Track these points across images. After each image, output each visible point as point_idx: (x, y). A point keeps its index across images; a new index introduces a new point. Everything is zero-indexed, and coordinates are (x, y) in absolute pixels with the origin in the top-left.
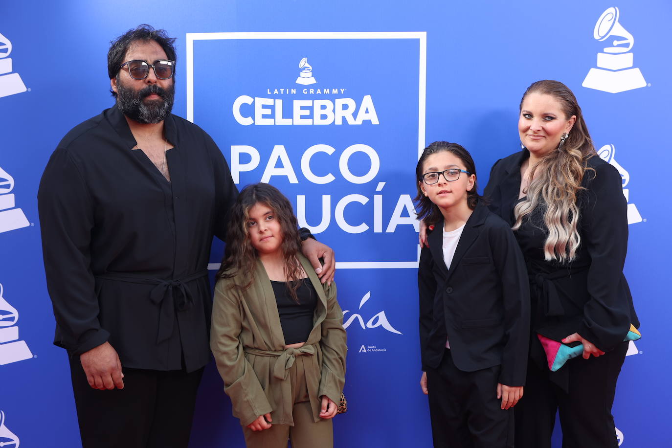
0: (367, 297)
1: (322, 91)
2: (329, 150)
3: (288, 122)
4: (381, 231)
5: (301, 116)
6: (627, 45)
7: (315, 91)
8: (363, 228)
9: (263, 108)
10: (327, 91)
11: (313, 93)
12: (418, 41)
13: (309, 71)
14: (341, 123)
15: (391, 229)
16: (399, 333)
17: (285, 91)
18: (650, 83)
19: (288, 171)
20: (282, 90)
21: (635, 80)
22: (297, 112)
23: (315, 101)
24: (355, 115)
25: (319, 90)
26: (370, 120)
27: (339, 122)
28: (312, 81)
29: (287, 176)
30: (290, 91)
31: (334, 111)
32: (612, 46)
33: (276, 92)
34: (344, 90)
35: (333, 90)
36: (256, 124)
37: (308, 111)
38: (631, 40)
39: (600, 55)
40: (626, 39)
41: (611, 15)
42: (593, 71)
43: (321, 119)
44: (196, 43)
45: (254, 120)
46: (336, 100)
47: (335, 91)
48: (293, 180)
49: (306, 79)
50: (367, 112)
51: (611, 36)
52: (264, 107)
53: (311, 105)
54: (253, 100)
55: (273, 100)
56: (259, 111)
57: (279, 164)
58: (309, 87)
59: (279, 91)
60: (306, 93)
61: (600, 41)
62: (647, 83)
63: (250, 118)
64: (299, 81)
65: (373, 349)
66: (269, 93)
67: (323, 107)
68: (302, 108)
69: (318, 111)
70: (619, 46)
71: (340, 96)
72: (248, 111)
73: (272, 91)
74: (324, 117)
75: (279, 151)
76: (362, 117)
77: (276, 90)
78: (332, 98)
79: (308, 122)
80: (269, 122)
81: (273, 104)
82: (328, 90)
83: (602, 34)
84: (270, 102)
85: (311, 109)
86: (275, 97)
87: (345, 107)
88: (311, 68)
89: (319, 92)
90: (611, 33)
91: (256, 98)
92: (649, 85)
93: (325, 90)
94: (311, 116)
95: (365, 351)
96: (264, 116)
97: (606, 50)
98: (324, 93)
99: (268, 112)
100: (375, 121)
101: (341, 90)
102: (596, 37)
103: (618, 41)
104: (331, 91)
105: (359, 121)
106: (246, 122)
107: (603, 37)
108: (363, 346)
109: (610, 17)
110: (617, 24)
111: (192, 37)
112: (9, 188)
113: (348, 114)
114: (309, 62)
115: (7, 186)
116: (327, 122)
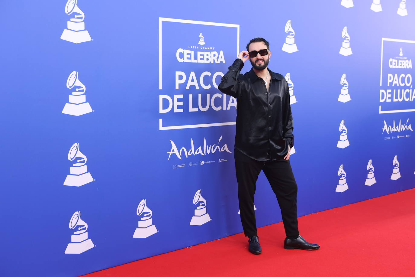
0: (221, 138)
1: (207, 48)
2: (209, 74)
3: (195, 61)
4: (225, 109)
5: (200, 59)
6: (293, 35)
7: (205, 48)
8: (220, 108)
10: (208, 48)
13: (203, 39)
15: (229, 108)
16: (231, 152)
17: (195, 47)
19: (195, 83)
20: (194, 47)
21: (295, 49)
22: (199, 57)
23: (205, 52)
24: (218, 59)
27: (212, 62)
28: (203, 43)
29: (195, 86)
31: (211, 57)
32: (290, 35)
33: (192, 47)
36: (185, 62)
37: (202, 57)
39: (286, 38)
40: (293, 33)
42: (284, 44)
45: (184, 60)
46: (212, 52)
47: (211, 48)
48: (197, 87)
49: (202, 42)
50: (221, 58)
52: (188, 54)
53: (203, 54)
57: (193, 81)
58: (203, 46)
59: (193, 47)
60: (202, 48)
61: (286, 33)
63: (183, 59)
64: (200, 43)
65: (223, 160)
66: (189, 48)
68: (201, 55)
69: (206, 57)
71: (213, 50)
72: (182, 55)
73: (190, 47)
74: (208, 59)
75: (193, 74)
76: (220, 60)
78: (210, 51)
79: (202, 61)
80: (189, 61)
81: (190, 53)
85: (203, 55)
86: (191, 50)
88: (203, 37)
89: (206, 48)
90: (289, 30)
92: (298, 51)
94: (203, 59)
95: (220, 162)
100: (224, 62)
102: (286, 31)
103: (291, 33)
104: (210, 48)
105: (219, 62)
108: (220, 160)
109: (289, 24)
110: (291, 27)
111: (161, 19)
112: (83, 92)
113: (215, 58)
114: (203, 35)
115: (82, 91)
116: (208, 62)
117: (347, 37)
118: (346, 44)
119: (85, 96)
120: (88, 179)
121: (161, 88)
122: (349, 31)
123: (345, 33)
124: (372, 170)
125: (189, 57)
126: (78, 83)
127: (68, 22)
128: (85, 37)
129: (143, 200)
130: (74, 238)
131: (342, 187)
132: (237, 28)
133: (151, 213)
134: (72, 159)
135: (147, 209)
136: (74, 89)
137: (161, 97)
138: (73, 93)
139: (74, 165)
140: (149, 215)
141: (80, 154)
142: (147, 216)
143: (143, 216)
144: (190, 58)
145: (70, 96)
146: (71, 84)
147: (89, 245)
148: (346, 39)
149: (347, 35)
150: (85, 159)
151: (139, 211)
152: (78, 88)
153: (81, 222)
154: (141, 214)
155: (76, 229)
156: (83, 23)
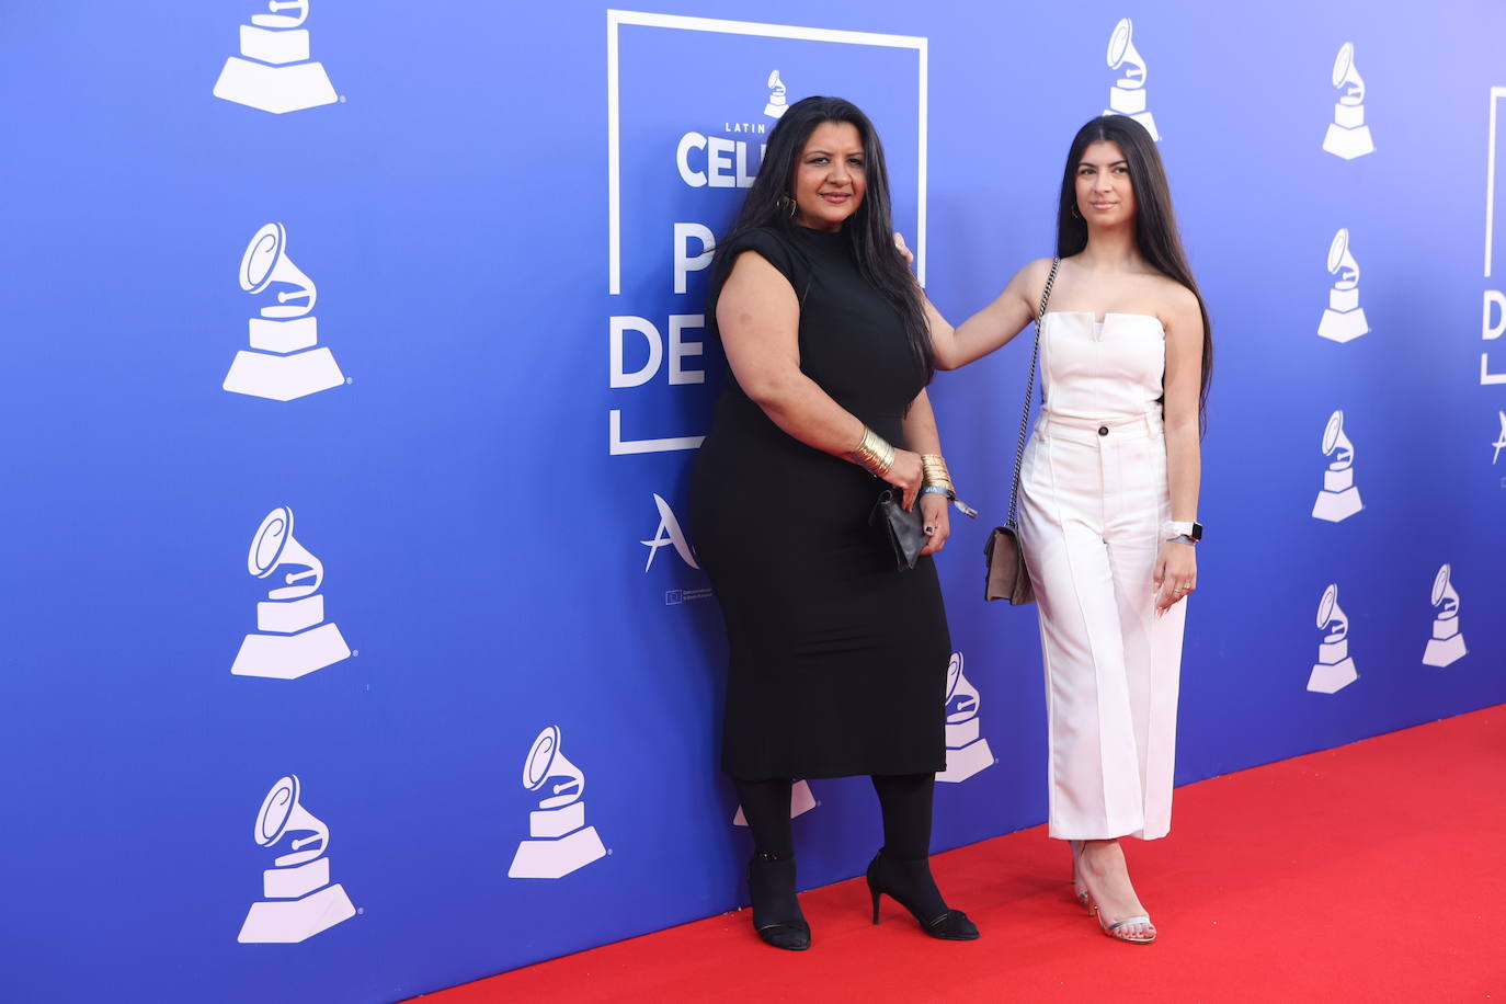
6: (1139, 78)
9: (720, 156)
12: (917, 51)
13: (782, 93)
17: (750, 128)
20: (746, 125)
30: (756, 128)
32: (1127, 78)
33: (738, 128)
36: (710, 185)
38: (1143, 69)
39: (1113, 90)
41: (1125, 30)
44: (622, 28)
45: (707, 177)
49: (777, 106)
51: (1124, 62)
52: (722, 154)
54: (705, 141)
55: (733, 142)
56: (715, 162)
59: (742, 128)
61: (1114, 68)
63: (702, 173)
64: (769, 110)
66: (728, 130)
70: (1130, 77)
72: (698, 160)
77: (738, 125)
80: (727, 182)
81: (733, 150)
83: (1115, 59)
84: (728, 145)
86: (735, 137)
88: (783, 88)
90: (1125, 58)
91: (710, 138)
96: (722, 172)
97: (1118, 83)
99: (727, 163)
102: (1110, 64)
103: (1130, 70)
106: (695, 180)
107: (1116, 65)
109: (1123, 33)
110: (1130, 46)
111: (616, 18)
112: (306, 306)
114: (782, 78)
115: (304, 302)
117: (1354, 86)
118: (1349, 112)
119: (313, 321)
120: (330, 647)
121: (615, 288)
122: (1359, 62)
123: (1344, 68)
124: (1452, 605)
125: (729, 167)
126: (287, 271)
127: (244, 29)
128: (312, 88)
129: (549, 732)
130: (273, 882)
131: (1333, 672)
132: (918, 50)
133: (580, 780)
134: (265, 570)
135: (563, 767)
136: (271, 293)
137: (619, 325)
138: (265, 312)
139: (273, 594)
140: (573, 790)
141: (296, 553)
142: (563, 793)
143: (547, 792)
144: (732, 172)
145: (253, 323)
146: (257, 278)
147: (337, 907)
148: (1351, 91)
149: (1354, 77)
150: (318, 569)
151: (532, 773)
152: (287, 293)
153: (302, 819)
154: (542, 782)
155: (284, 847)
156: (305, 34)
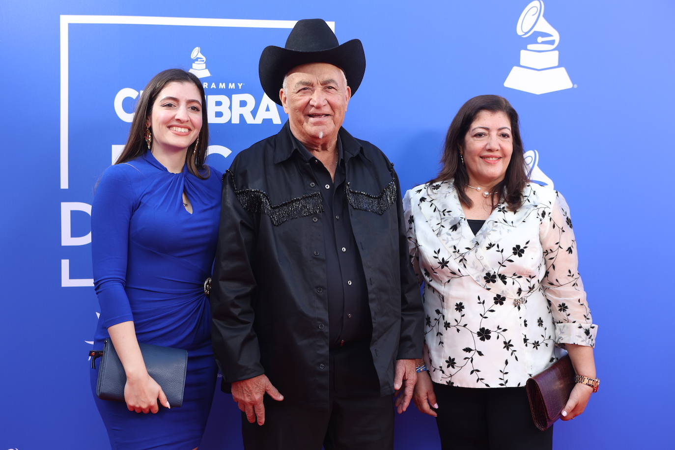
1: (217, 85)
2: (225, 152)
6: (552, 42)
7: (210, 86)
11: (207, 87)
13: (202, 62)
14: (238, 122)
18: (576, 84)
21: (561, 81)
23: (209, 96)
24: (254, 113)
25: (213, 84)
26: (271, 119)
27: (236, 120)
28: (206, 73)
31: (230, 108)
32: (537, 43)
34: (241, 84)
35: (230, 84)
38: (556, 36)
39: (523, 52)
40: (550, 35)
41: (535, 9)
42: (515, 69)
43: (217, 116)
44: (71, 26)
46: (233, 96)
47: (232, 86)
50: (268, 109)
51: (535, 32)
54: (137, 93)
61: (523, 37)
62: (573, 83)
67: (219, 104)
69: (213, 109)
70: (543, 43)
71: (237, 91)
74: (219, 114)
76: (262, 115)
78: (229, 93)
82: (224, 84)
83: (526, 30)
87: (243, 104)
88: (204, 59)
89: (213, 86)
90: (536, 29)
92: (576, 86)
93: (221, 84)
97: (530, 47)
98: (220, 88)
100: (277, 120)
101: (239, 84)
102: (519, 32)
103: (542, 37)
104: (227, 86)
105: (258, 120)
107: (526, 33)
109: (534, 10)
110: (542, 18)
111: (66, 20)
113: (247, 112)
114: (202, 52)
116: (223, 120)
121: (64, 184)
